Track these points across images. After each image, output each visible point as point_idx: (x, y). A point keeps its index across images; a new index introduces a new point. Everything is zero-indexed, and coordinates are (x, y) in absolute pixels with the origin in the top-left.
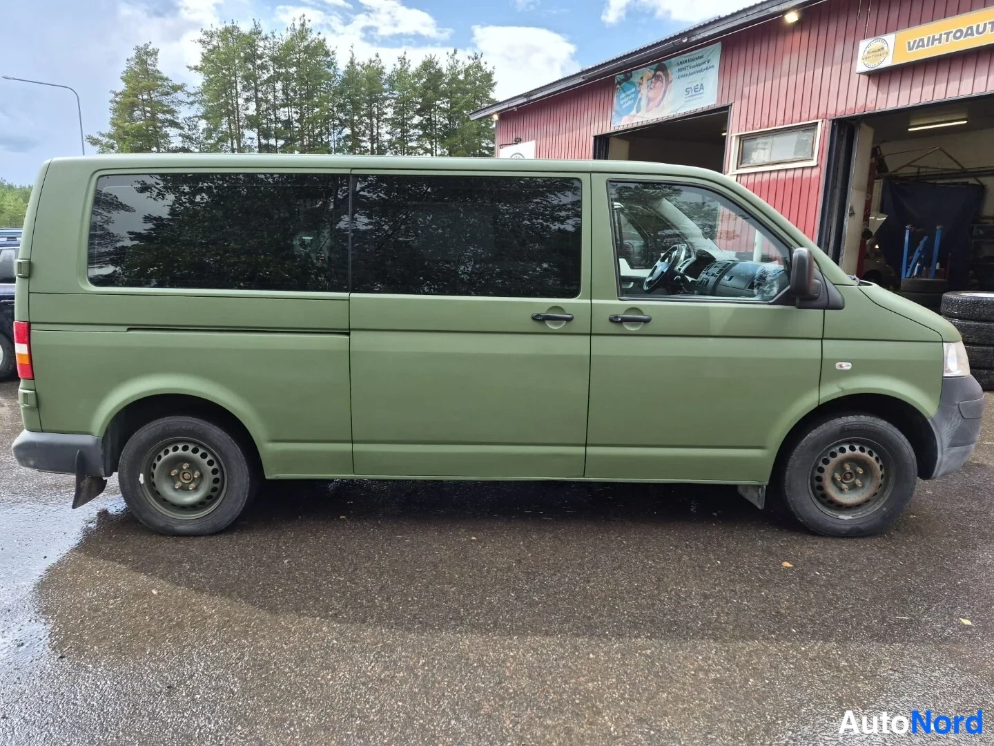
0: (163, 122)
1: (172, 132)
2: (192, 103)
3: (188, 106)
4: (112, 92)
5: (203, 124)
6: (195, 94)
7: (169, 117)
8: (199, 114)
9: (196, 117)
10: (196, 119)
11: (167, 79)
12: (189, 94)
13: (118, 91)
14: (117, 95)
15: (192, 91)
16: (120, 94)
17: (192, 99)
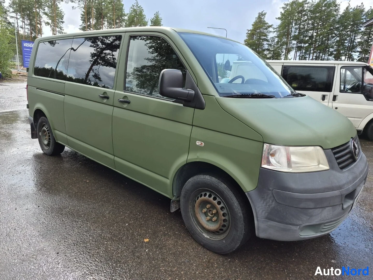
0: (263, 39)
1: (265, 43)
2: (274, 32)
3: (273, 33)
4: (247, 30)
5: (276, 40)
6: (276, 28)
7: (265, 38)
8: (276, 36)
9: (275, 37)
10: (275, 38)
11: (267, 23)
12: (274, 29)
13: (249, 29)
14: (249, 31)
15: (275, 27)
16: (250, 30)
17: (275, 30)
